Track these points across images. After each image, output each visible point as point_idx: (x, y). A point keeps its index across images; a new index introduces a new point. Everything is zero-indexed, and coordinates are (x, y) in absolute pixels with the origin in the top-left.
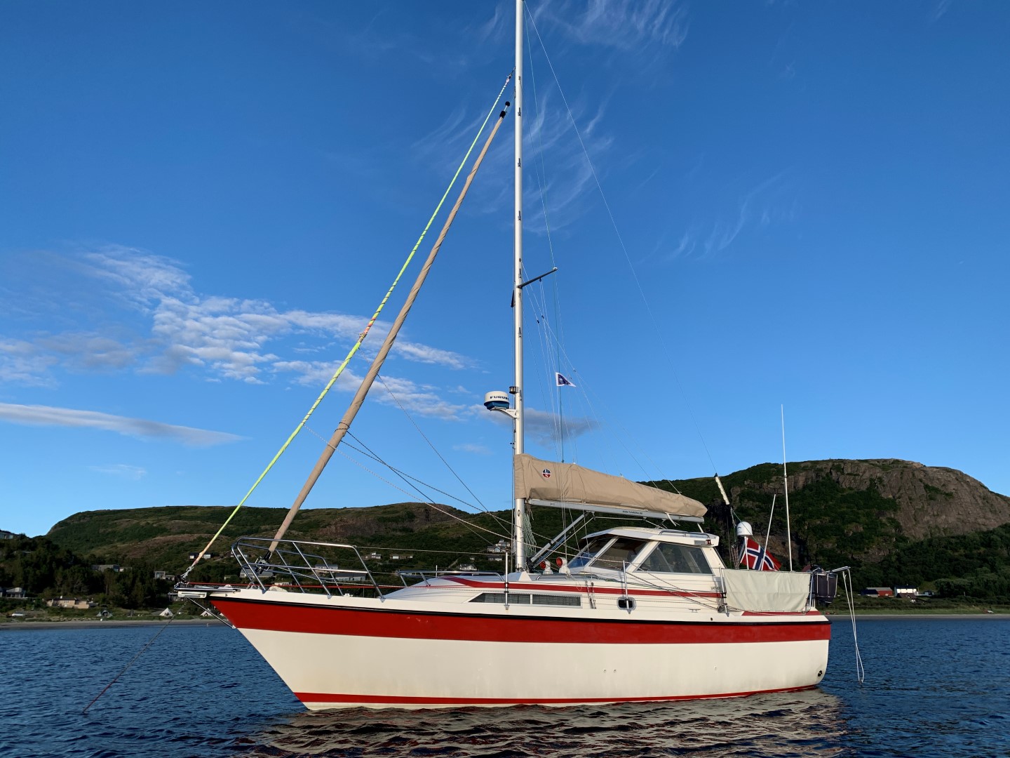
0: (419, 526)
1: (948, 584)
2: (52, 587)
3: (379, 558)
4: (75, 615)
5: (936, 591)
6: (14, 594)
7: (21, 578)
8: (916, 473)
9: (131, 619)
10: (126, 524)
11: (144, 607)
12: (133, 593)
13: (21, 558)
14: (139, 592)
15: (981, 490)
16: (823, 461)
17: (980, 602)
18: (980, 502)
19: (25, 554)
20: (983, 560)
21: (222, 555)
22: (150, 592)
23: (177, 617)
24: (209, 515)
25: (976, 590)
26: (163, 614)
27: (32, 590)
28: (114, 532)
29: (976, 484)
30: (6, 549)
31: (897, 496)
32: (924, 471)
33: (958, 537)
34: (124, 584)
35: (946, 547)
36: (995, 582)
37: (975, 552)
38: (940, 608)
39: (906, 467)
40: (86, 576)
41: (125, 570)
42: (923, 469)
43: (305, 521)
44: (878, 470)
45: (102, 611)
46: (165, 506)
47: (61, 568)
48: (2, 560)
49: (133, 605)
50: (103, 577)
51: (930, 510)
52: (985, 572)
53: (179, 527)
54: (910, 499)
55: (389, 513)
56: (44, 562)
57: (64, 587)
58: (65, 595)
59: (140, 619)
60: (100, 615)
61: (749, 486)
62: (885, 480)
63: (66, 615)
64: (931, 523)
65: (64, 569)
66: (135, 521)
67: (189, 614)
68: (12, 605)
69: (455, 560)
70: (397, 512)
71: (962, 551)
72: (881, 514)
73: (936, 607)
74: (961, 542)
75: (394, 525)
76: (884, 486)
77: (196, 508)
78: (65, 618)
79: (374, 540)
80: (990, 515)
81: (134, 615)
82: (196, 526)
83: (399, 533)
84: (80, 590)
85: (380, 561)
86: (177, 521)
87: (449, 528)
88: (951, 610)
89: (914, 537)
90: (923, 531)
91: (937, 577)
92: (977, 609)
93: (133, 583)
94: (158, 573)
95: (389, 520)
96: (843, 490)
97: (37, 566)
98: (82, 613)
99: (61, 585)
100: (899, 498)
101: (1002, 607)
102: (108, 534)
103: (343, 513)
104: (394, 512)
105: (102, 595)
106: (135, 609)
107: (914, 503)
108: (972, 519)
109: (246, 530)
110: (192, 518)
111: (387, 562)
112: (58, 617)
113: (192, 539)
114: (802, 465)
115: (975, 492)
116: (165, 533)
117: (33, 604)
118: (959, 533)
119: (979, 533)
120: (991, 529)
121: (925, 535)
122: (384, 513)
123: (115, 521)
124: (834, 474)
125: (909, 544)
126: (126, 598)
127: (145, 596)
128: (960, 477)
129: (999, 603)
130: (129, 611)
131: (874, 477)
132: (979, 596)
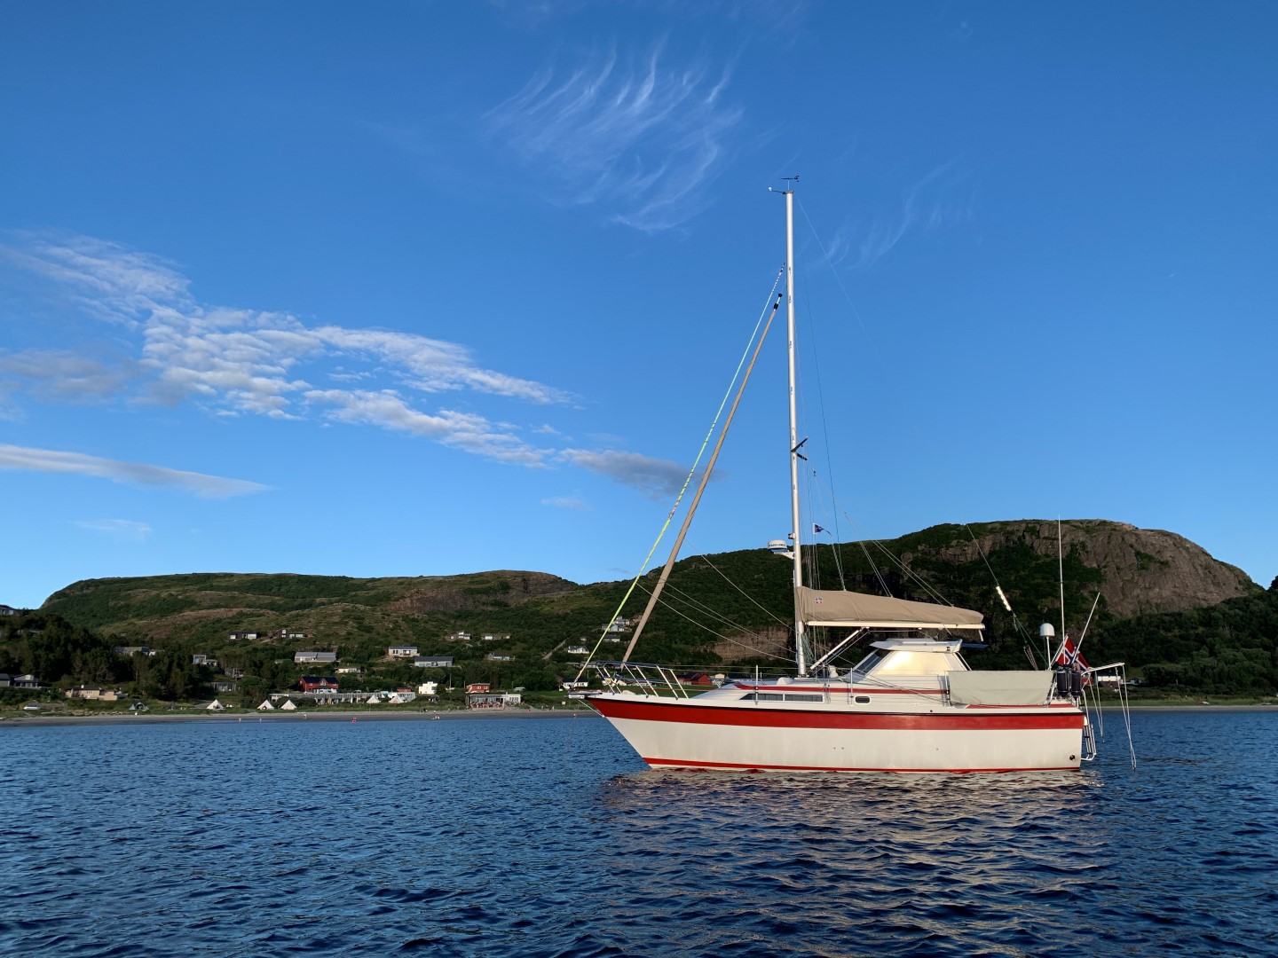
0: (515, 599)
1: (1158, 670)
2: (70, 673)
3: (468, 638)
4: (102, 708)
5: (1143, 679)
6: (24, 683)
7: (31, 664)
8: (1127, 537)
9: (173, 713)
10: (143, 595)
11: (184, 698)
12: (171, 682)
13: (28, 639)
14: (178, 679)
15: (1203, 558)
16: (1016, 522)
17: (1195, 691)
18: (1200, 571)
19: (32, 634)
20: (1201, 640)
21: (270, 634)
22: (191, 680)
23: (227, 710)
24: (249, 584)
25: (1191, 677)
26: (211, 707)
27: (44, 678)
28: (128, 606)
29: (1197, 551)
30: (7, 627)
31: (1103, 564)
32: (1136, 535)
33: (1172, 615)
34: (159, 671)
35: (1158, 627)
36: (1213, 668)
37: (1192, 632)
38: (1147, 698)
39: (1115, 530)
40: (111, 661)
41: (157, 653)
42: (1135, 532)
43: (372, 593)
44: (1081, 533)
45: (135, 703)
46: (191, 573)
47: (79, 651)
48: (4, 640)
49: (171, 696)
50: (131, 661)
51: (1141, 582)
52: (1202, 656)
53: (211, 599)
54: (1118, 568)
55: (478, 583)
56: (58, 644)
57: (85, 674)
58: (86, 683)
59: (182, 712)
60: (133, 708)
61: (923, 553)
62: (1089, 545)
63: (92, 709)
64: (1142, 597)
65: (83, 653)
66: (154, 593)
67: (243, 706)
68: (24, 696)
69: (561, 641)
70: (488, 582)
71: (1176, 632)
72: (1083, 586)
73: (1144, 698)
74: (1175, 620)
75: (484, 598)
76: (1087, 552)
77: (232, 575)
78: (91, 712)
79: (459, 616)
80: (1212, 588)
81: (177, 708)
82: (233, 597)
83: (490, 608)
84: (104, 678)
85: (470, 642)
86: (208, 592)
87: (553, 601)
88: (1160, 701)
89: (1121, 614)
90: (1131, 607)
91: (1145, 662)
92: (1191, 699)
93: (170, 669)
94: (196, 657)
95: (479, 592)
96: (1038, 558)
97: (49, 649)
98: (109, 706)
99: (81, 671)
100: (1105, 567)
101: (1220, 698)
102: (120, 607)
103: (419, 583)
104: (483, 582)
105: (132, 684)
106: (175, 701)
107: (1121, 573)
108: (1190, 593)
109: (296, 603)
110: (227, 589)
111: (479, 644)
112: (81, 711)
113: (230, 614)
114: (989, 527)
115: (1196, 560)
116: (193, 607)
117: (49, 694)
118: (1175, 609)
119: (1198, 610)
120: (1213, 604)
121: (1134, 612)
122: (471, 583)
123: (129, 592)
124: (1027, 538)
125: (1114, 623)
126: (163, 687)
127: (186, 685)
128: (1179, 542)
129: (1217, 693)
130: (168, 703)
131: (1076, 542)
132: (1194, 685)
